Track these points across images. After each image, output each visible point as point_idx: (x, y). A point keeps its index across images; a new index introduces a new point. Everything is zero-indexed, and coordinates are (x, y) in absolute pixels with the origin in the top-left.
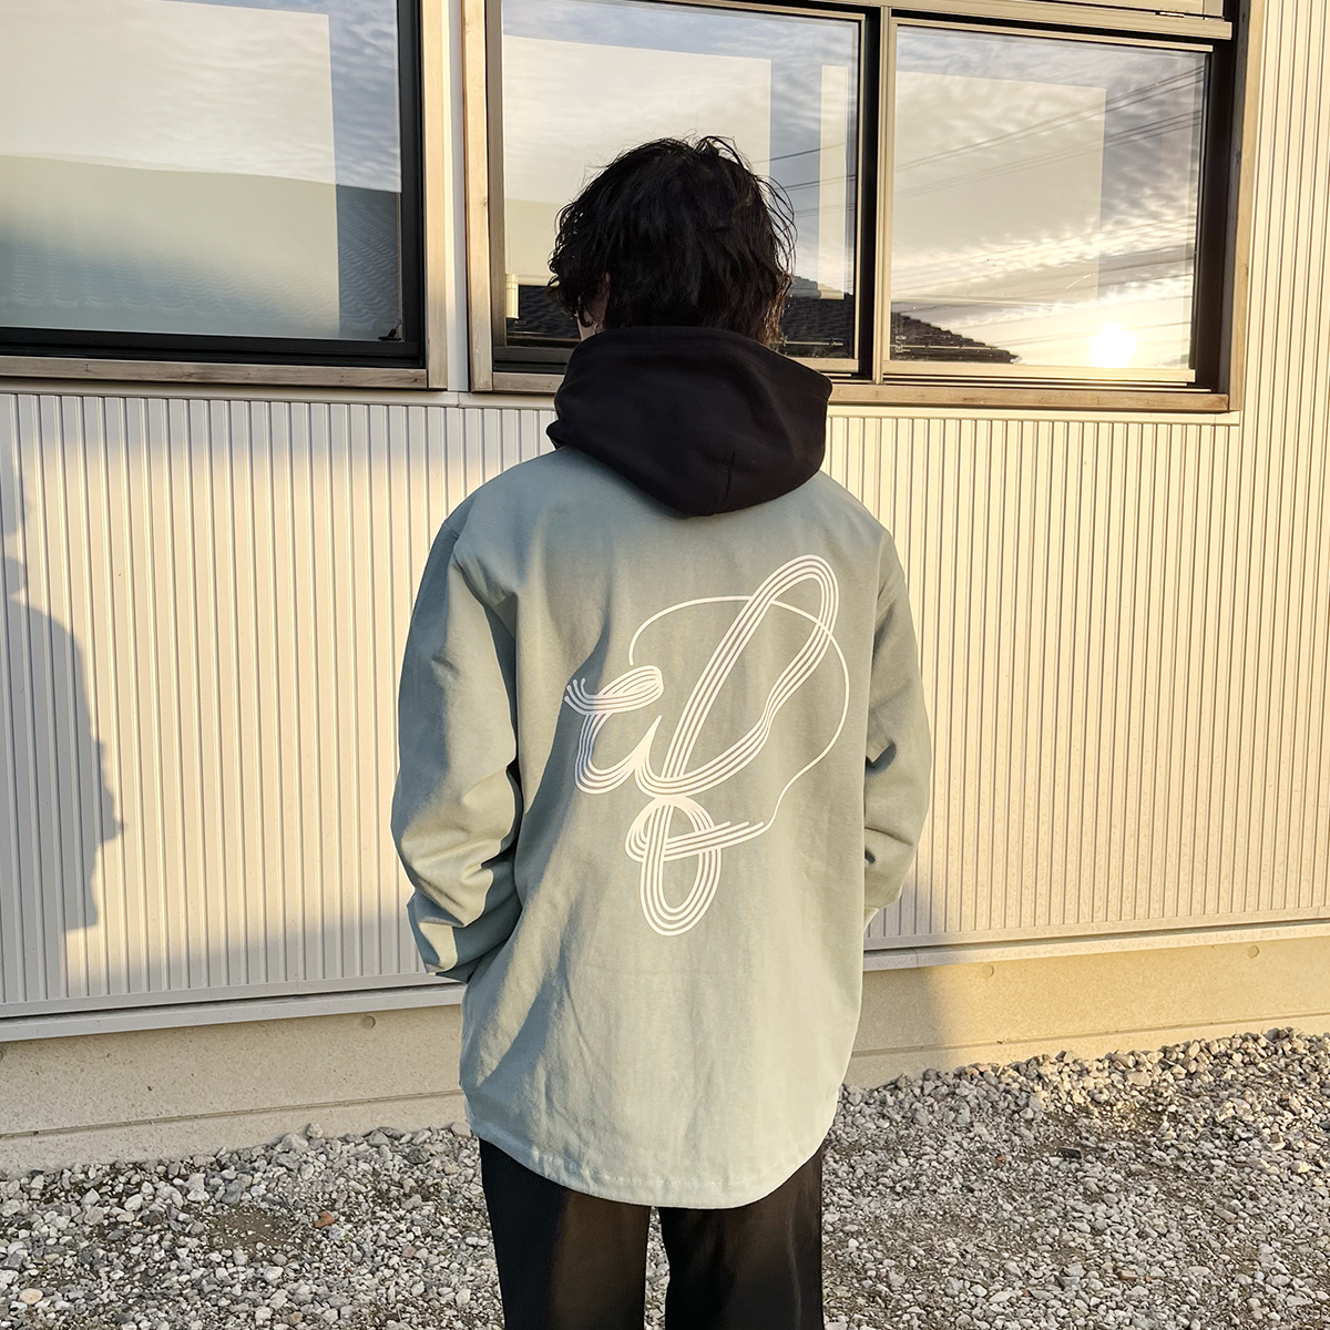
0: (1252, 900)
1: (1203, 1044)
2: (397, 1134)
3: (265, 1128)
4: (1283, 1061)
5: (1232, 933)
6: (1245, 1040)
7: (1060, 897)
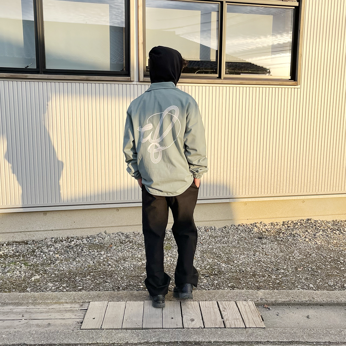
0: (302, 190)
1: (292, 221)
2: (123, 233)
3: (97, 231)
4: (308, 225)
5: (298, 197)
6: (301, 220)
7: (260, 188)
